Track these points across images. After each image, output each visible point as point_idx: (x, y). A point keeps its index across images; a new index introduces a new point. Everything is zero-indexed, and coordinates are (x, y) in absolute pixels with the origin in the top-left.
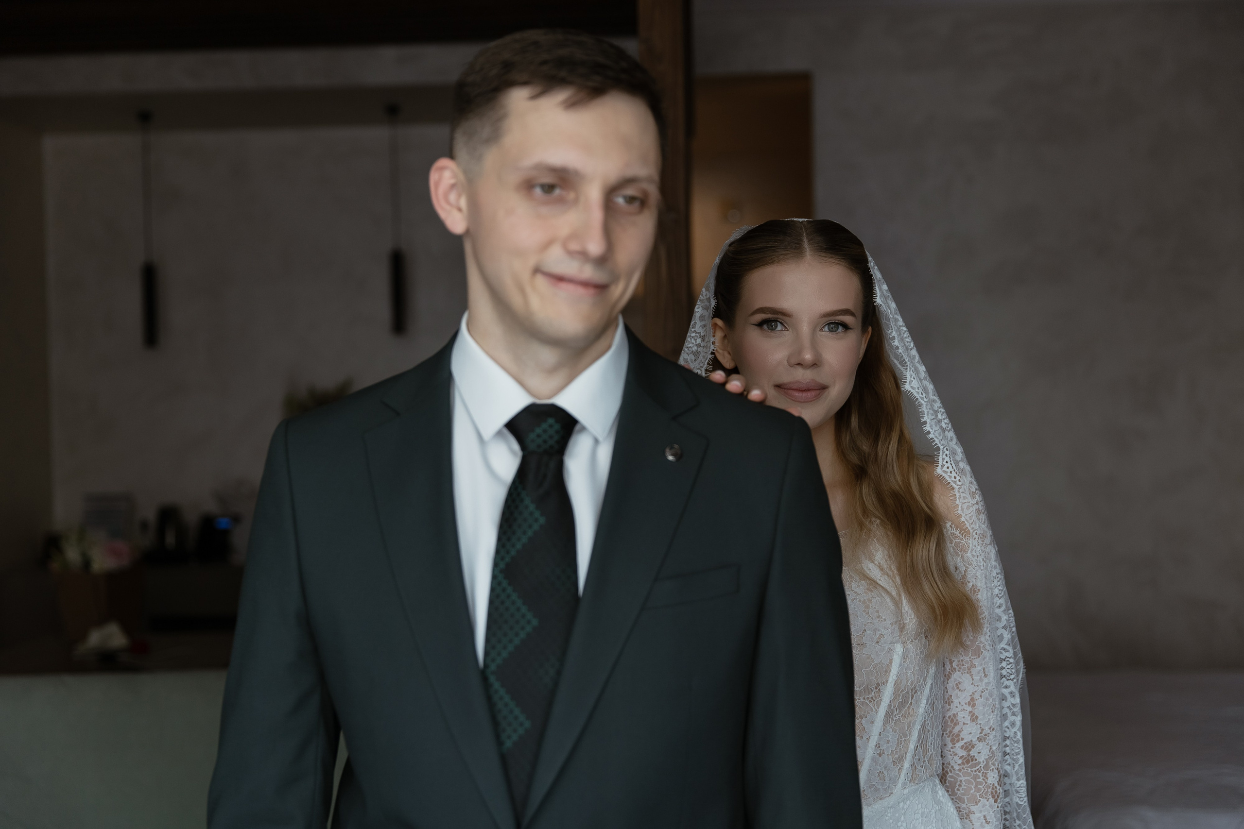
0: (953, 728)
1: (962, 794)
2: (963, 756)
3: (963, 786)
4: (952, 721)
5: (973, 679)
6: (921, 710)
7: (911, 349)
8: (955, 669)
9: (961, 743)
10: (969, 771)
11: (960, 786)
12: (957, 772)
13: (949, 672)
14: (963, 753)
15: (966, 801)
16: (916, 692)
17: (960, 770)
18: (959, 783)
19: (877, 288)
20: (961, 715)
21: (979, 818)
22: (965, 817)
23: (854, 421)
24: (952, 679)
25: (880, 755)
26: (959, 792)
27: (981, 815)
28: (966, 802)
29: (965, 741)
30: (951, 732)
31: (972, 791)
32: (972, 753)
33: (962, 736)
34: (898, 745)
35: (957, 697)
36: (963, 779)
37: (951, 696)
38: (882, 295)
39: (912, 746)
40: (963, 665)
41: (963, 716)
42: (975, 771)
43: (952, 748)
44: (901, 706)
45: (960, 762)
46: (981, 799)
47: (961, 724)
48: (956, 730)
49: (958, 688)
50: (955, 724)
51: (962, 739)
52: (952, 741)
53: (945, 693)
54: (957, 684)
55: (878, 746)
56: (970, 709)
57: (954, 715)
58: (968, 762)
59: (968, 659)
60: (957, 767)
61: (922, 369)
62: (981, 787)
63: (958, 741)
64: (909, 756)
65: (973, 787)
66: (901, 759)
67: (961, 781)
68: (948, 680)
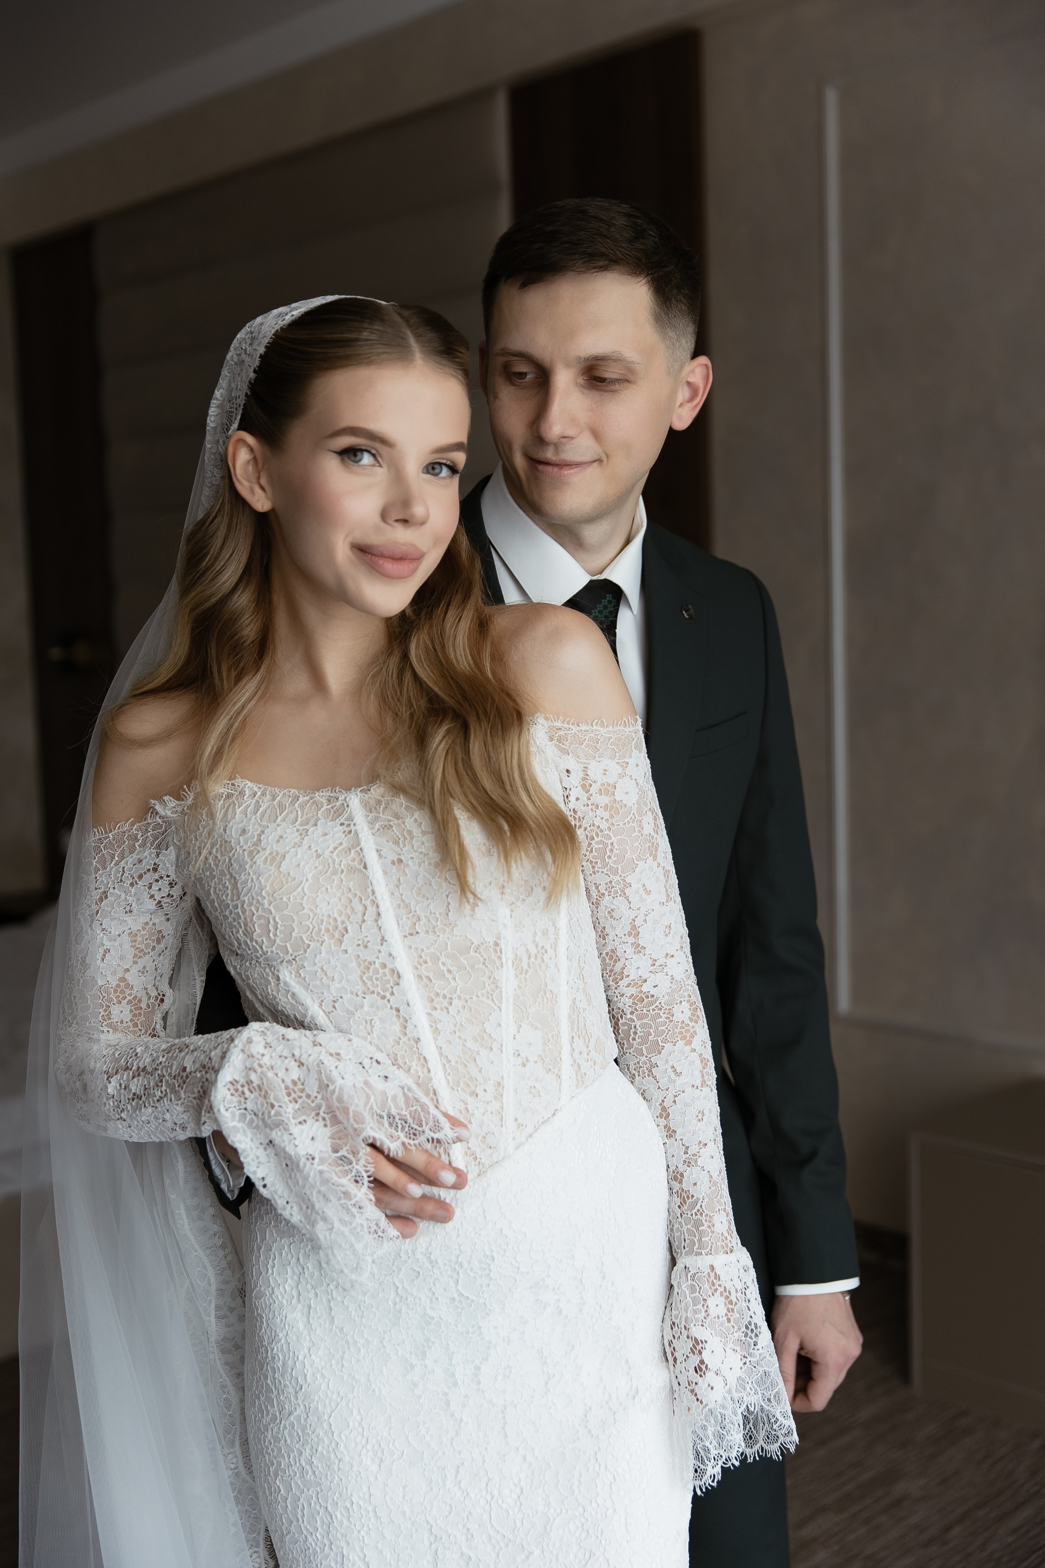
0: (614, 966)
1: (639, 1044)
3: (638, 1032)
4: (611, 958)
5: (630, 903)
8: (603, 894)
9: (628, 981)
10: (645, 1011)
11: (635, 1033)
12: (629, 1016)
13: (597, 899)
14: (632, 991)
15: (645, 1052)
17: (630, 1013)
18: (633, 1030)
20: (621, 947)
21: (666, 1073)
22: (646, 1075)
24: (602, 907)
26: (635, 1043)
27: (668, 1066)
28: (645, 1054)
29: (631, 978)
30: (611, 971)
31: (650, 1037)
33: (626, 973)
36: (637, 1025)
37: (604, 928)
40: (613, 887)
42: (653, 1010)
43: (616, 988)
45: (629, 1002)
46: (664, 1044)
47: (622, 960)
48: (618, 969)
49: (612, 917)
50: (615, 962)
51: (628, 976)
53: (597, 924)
54: (609, 912)
56: (631, 940)
57: (612, 951)
59: (619, 879)
62: (663, 1028)
65: (651, 1031)
66: (556, 1060)
67: (635, 1027)
68: (597, 908)
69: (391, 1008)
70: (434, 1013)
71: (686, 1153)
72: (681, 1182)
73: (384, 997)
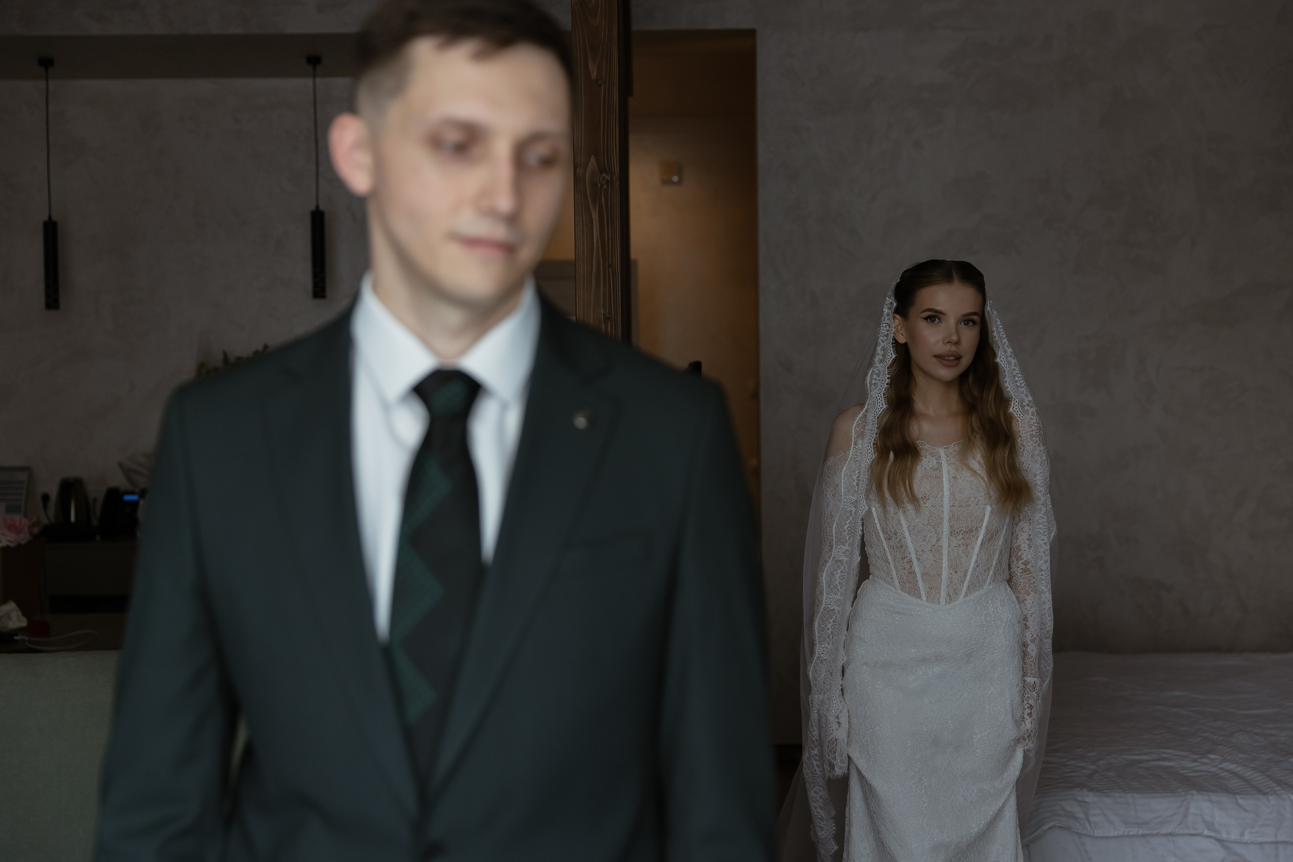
1: (1020, 589)
2: (1023, 568)
4: (1018, 549)
5: (1031, 526)
6: (1000, 543)
7: (1004, 339)
9: (1022, 561)
10: (1026, 577)
11: (1020, 584)
12: (1018, 578)
14: (1023, 567)
15: (1022, 593)
16: (998, 533)
17: (1020, 576)
19: (988, 301)
20: (1023, 545)
21: (1030, 603)
23: (971, 379)
25: (977, 567)
26: (1018, 590)
28: (1022, 595)
29: (1024, 560)
30: (1016, 555)
31: (1026, 588)
32: (1028, 567)
33: (1022, 557)
34: (987, 561)
35: (1022, 535)
36: (1022, 581)
37: (1018, 535)
38: (990, 306)
39: (994, 563)
40: (1025, 517)
41: (1024, 546)
42: (1030, 577)
43: (1016, 564)
44: (990, 540)
45: (1020, 572)
46: (1032, 592)
47: (1023, 550)
48: (1019, 554)
49: (1022, 531)
50: (1019, 551)
51: (1023, 559)
52: (1017, 559)
53: (1014, 533)
54: (1021, 529)
55: (976, 561)
56: (1027, 542)
57: (1019, 546)
58: (1025, 571)
59: (1028, 515)
60: (1019, 575)
61: (1010, 350)
62: (1033, 585)
63: (1020, 560)
64: (993, 568)
65: (1027, 586)
66: (989, 569)
67: (1021, 582)
68: (1016, 526)
69: (936, 533)
70: (951, 538)
71: (1032, 637)
72: (1027, 648)
73: (934, 528)
